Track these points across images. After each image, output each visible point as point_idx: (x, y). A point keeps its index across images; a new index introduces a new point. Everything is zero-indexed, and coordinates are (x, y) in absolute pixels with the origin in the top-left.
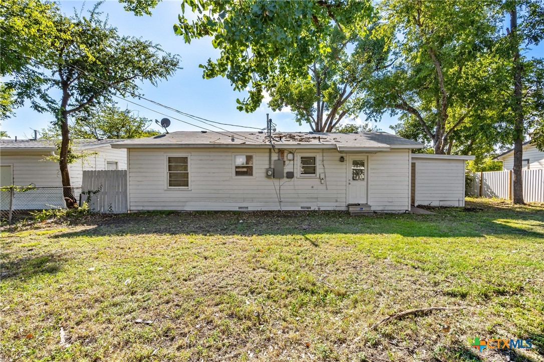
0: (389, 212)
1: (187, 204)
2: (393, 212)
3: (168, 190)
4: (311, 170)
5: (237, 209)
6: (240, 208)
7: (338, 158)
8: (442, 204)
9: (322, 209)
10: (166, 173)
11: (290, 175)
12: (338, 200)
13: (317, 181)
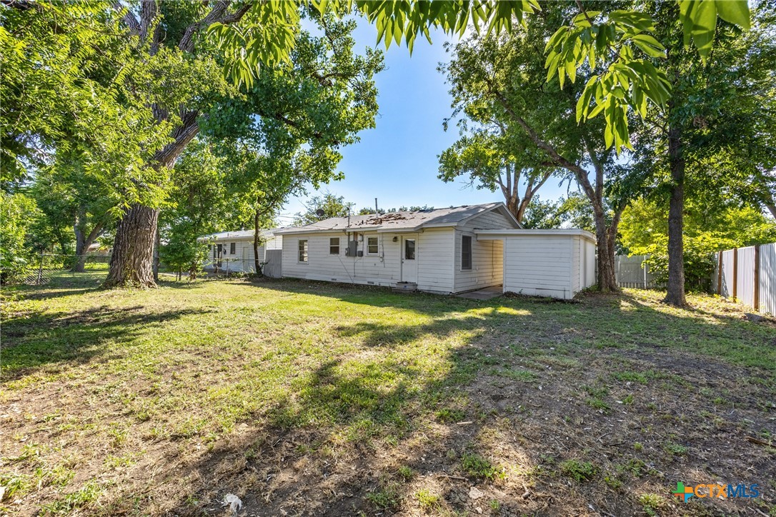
0: (435, 292)
1: (307, 274)
2: (439, 293)
3: (298, 264)
4: (374, 249)
5: (330, 280)
6: (333, 279)
7: (392, 238)
8: (538, 293)
9: (382, 285)
10: (297, 253)
11: (361, 254)
12: (394, 277)
13: (378, 260)
